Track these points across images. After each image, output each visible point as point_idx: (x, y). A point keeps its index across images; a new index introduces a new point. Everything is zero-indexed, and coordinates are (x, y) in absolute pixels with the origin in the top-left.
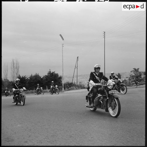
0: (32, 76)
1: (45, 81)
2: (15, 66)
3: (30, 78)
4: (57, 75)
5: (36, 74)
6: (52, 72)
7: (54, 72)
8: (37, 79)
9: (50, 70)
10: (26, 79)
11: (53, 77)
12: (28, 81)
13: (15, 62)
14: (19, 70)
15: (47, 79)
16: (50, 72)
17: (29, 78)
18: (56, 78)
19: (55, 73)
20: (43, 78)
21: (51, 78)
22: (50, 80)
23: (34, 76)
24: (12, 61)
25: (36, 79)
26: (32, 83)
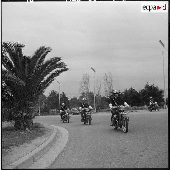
0: (126, 90)
1: (142, 96)
2: (108, 80)
3: (125, 93)
4: (156, 89)
5: (132, 88)
6: (150, 86)
7: (153, 85)
8: (133, 93)
9: (148, 83)
10: (120, 94)
11: (152, 91)
12: (123, 96)
13: (108, 75)
14: (112, 84)
15: (144, 94)
16: (148, 85)
17: (123, 93)
18: (155, 92)
19: (154, 87)
20: (140, 92)
21: (149, 92)
22: (148, 95)
23: (129, 91)
24: (105, 75)
25: (131, 93)
26: (127, 98)
